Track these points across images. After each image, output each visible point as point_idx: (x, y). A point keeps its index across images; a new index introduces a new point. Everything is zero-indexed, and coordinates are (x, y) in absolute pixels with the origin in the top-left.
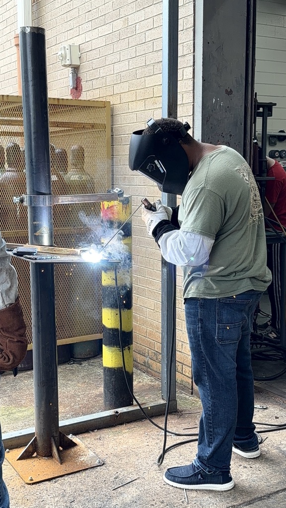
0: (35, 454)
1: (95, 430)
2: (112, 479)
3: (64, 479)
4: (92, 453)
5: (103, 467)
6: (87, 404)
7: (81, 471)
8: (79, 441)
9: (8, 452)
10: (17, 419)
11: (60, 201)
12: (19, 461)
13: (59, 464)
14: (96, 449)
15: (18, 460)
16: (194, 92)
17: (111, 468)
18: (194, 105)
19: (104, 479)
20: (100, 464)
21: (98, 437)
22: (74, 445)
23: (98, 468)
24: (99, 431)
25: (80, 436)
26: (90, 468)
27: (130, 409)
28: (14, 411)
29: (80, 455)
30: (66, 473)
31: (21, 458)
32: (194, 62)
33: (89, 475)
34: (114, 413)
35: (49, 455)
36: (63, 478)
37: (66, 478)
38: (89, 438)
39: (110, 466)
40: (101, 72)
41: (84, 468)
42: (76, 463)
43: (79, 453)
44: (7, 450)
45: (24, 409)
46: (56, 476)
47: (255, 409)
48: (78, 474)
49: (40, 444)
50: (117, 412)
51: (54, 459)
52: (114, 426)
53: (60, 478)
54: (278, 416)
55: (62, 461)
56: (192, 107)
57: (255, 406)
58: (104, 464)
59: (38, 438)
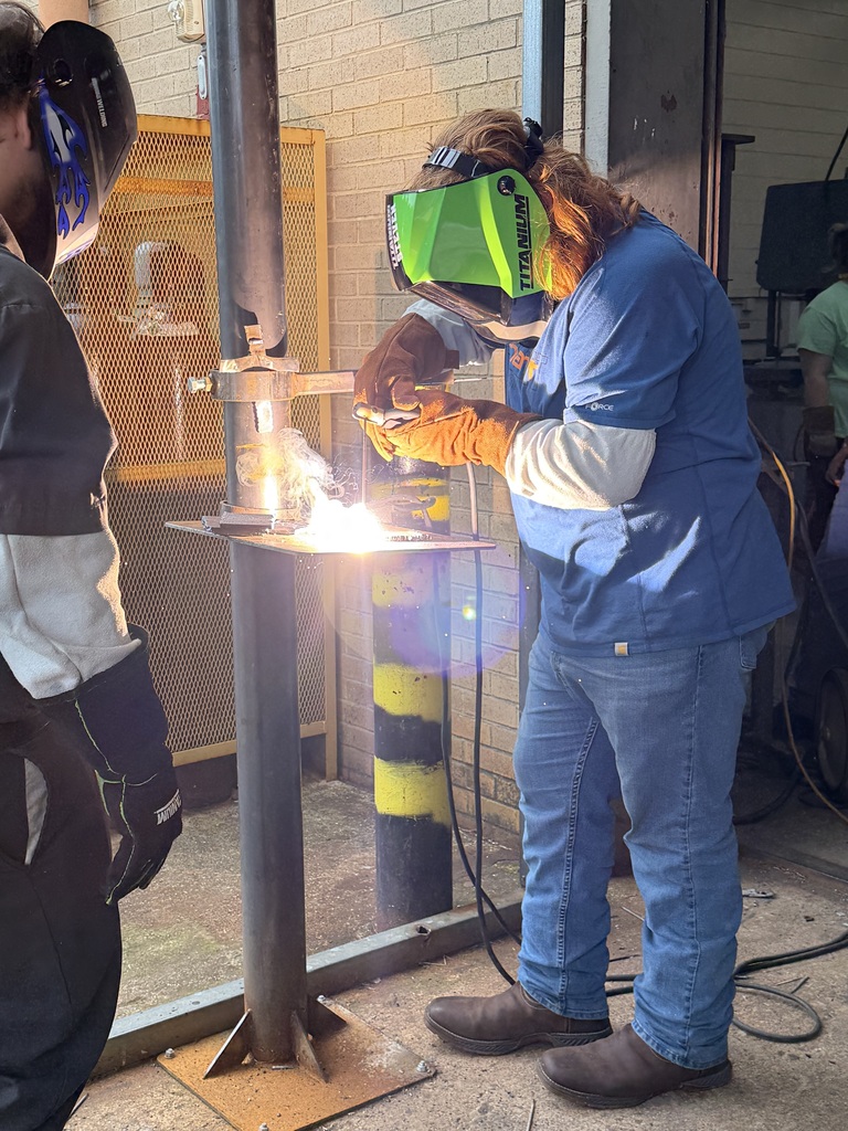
0: (247, 1060)
1: (375, 978)
2: (475, 1113)
3: (350, 1123)
4: (394, 1044)
5: (438, 1081)
6: (325, 910)
7: (385, 1096)
8: (347, 1011)
9: (172, 1056)
10: (156, 962)
11: (309, 386)
12: (209, 1080)
13: (322, 1082)
14: (398, 1033)
15: (207, 1077)
16: (583, 103)
17: (459, 1084)
18: (583, 135)
19: (455, 1117)
20: (425, 1075)
21: (391, 997)
22: (338, 1024)
23: (426, 1085)
24: (386, 981)
25: (345, 998)
26: (406, 1087)
27: (453, 918)
28: (140, 940)
29: (365, 1052)
30: (351, 1106)
31: (216, 1071)
32: (584, 24)
33: (412, 1108)
34: (416, 934)
35: (288, 1058)
36: (345, 1120)
37: (354, 1120)
38: (367, 1002)
39: (455, 1079)
40: (291, 54)
41: (390, 1089)
42: (365, 1074)
43: (360, 1046)
44: (169, 1051)
45: (164, 933)
46: (327, 1115)
47: (745, 900)
48: (379, 1107)
49: (262, 1030)
50: (422, 930)
51: (302, 1068)
52: (421, 966)
53: (337, 1121)
54: (810, 914)
55: (326, 1073)
56: (579, 139)
57: (744, 892)
58: (436, 1074)
59: (256, 1017)
